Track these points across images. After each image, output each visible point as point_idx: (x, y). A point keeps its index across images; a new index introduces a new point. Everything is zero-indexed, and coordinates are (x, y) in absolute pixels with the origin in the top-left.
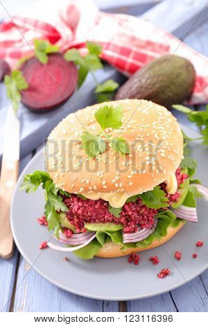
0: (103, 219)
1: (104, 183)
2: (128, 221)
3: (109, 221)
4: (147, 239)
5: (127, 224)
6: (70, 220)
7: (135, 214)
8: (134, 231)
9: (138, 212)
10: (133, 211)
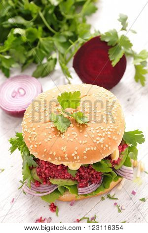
0: (63, 177)
1: (66, 155)
2: (82, 179)
3: (67, 178)
4: (95, 191)
5: (80, 181)
6: (39, 175)
7: (87, 174)
8: (86, 186)
9: (89, 173)
10: (85, 172)
